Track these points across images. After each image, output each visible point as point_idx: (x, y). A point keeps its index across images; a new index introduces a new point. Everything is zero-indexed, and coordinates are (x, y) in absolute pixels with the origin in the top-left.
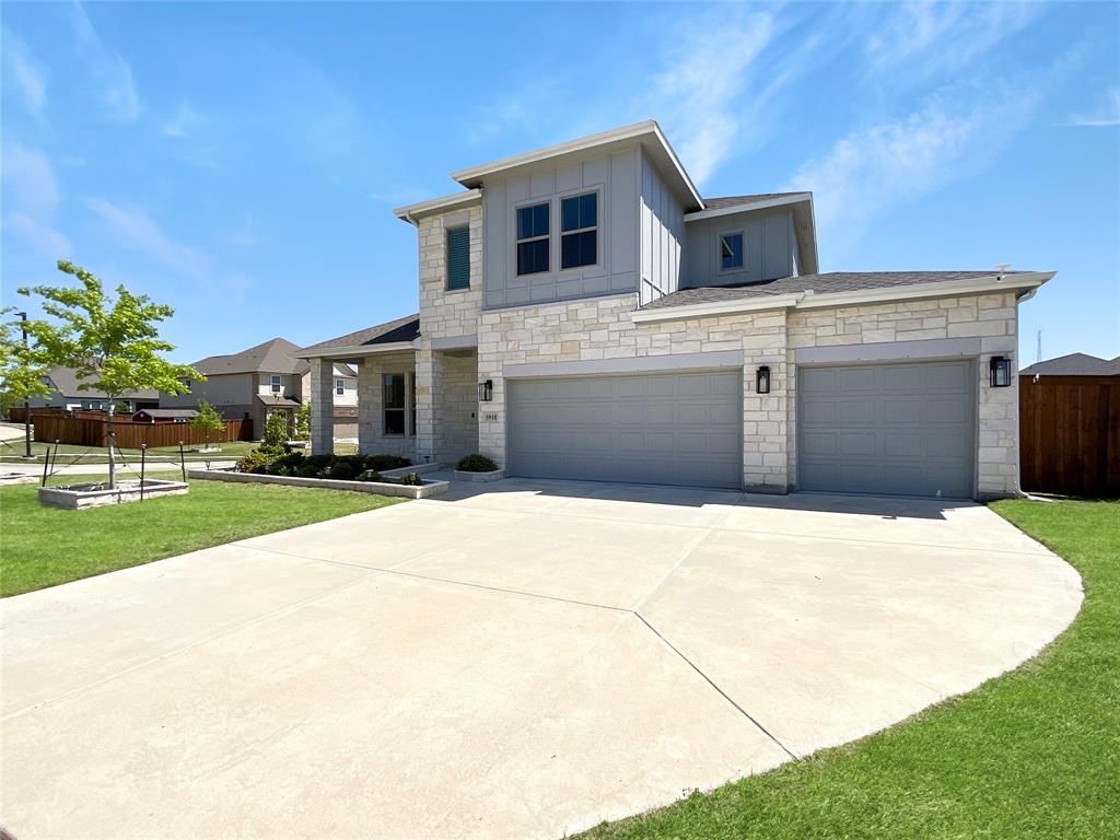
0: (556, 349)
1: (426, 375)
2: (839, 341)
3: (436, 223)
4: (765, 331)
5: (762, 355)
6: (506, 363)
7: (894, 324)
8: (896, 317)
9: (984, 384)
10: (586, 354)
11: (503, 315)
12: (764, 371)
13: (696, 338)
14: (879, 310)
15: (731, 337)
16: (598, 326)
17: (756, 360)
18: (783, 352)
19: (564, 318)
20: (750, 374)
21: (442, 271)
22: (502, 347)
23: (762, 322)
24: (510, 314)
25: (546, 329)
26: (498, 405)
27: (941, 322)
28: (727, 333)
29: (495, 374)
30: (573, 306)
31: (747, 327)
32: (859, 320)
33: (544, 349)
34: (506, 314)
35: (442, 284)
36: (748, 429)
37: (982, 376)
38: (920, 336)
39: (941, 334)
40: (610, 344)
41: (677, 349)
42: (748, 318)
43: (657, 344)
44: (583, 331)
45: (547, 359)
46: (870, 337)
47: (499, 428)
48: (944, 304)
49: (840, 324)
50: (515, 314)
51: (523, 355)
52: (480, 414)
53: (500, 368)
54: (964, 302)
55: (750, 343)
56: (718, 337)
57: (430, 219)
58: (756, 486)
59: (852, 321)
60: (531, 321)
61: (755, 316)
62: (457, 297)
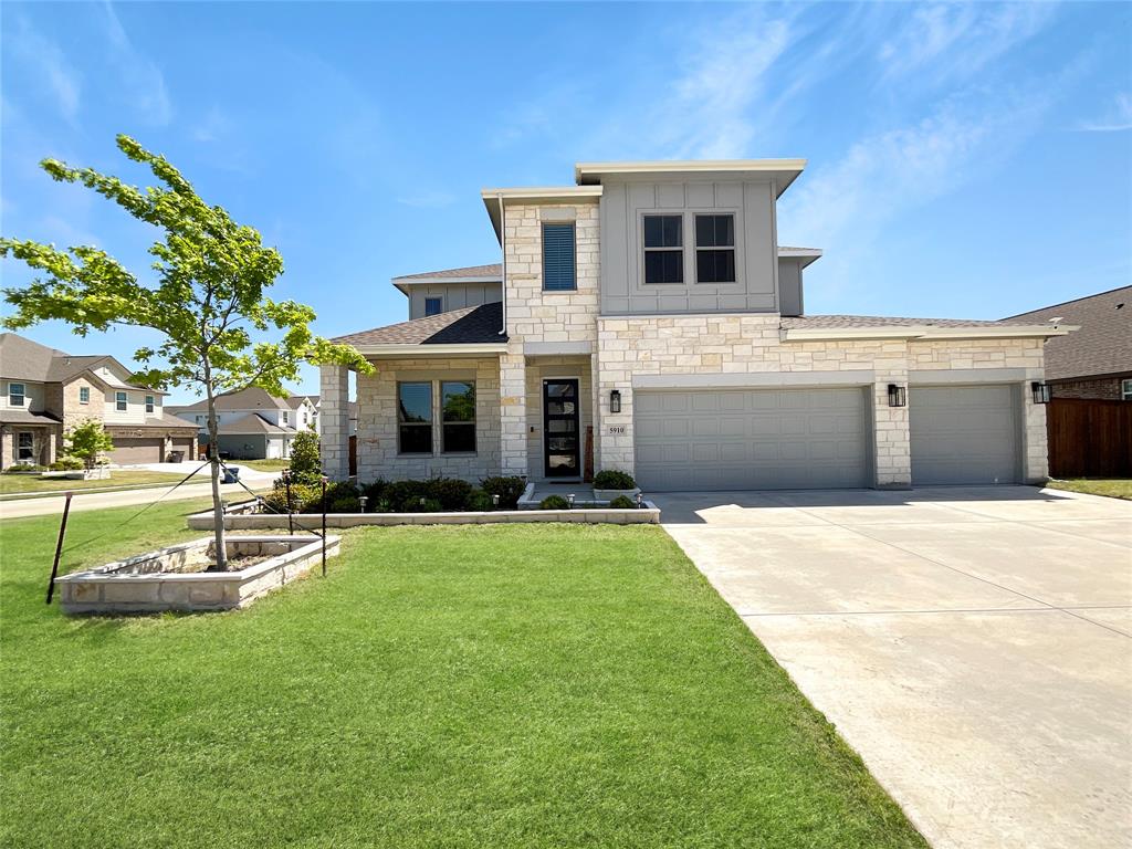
0: (697, 360)
1: (515, 383)
2: (936, 366)
3: (530, 214)
4: (891, 355)
5: (889, 375)
6: (634, 373)
7: (971, 356)
8: (971, 350)
9: (1029, 401)
10: (729, 367)
11: (631, 322)
12: (892, 389)
13: (833, 358)
14: (962, 344)
15: (863, 359)
16: (740, 340)
17: (886, 379)
18: (906, 373)
19: (704, 330)
20: (880, 391)
21: (538, 268)
22: (631, 356)
23: (889, 347)
24: (640, 322)
25: (684, 340)
26: (626, 417)
27: (1001, 356)
28: (860, 355)
29: (623, 384)
30: (714, 319)
31: (876, 351)
32: (949, 351)
33: (681, 360)
34: (635, 321)
35: (539, 282)
36: (880, 437)
37: (1027, 396)
38: (990, 366)
39: (1001, 365)
40: (754, 359)
41: (818, 366)
42: (878, 343)
43: (800, 361)
44: (725, 344)
45: (686, 370)
46: (957, 364)
47: (627, 441)
48: (1004, 343)
49: (935, 352)
50: (647, 322)
51: (657, 365)
52: (603, 427)
53: (629, 378)
54: (1015, 342)
55: (881, 365)
56: (853, 358)
57: (522, 207)
58: (887, 484)
59: (943, 351)
60: (667, 331)
61: (884, 342)
62: (558, 299)
